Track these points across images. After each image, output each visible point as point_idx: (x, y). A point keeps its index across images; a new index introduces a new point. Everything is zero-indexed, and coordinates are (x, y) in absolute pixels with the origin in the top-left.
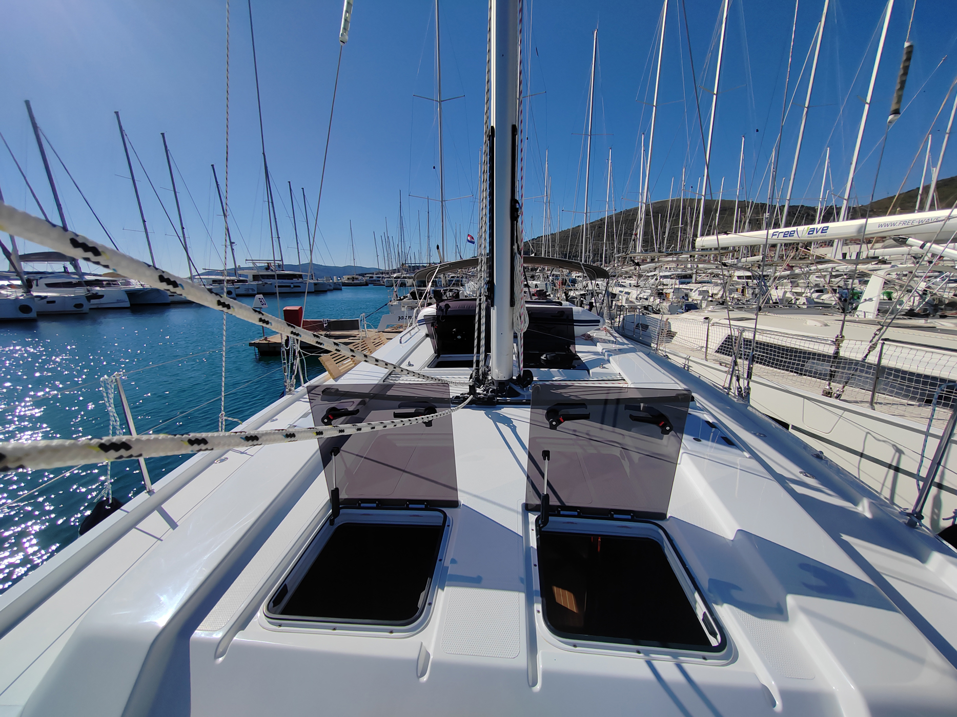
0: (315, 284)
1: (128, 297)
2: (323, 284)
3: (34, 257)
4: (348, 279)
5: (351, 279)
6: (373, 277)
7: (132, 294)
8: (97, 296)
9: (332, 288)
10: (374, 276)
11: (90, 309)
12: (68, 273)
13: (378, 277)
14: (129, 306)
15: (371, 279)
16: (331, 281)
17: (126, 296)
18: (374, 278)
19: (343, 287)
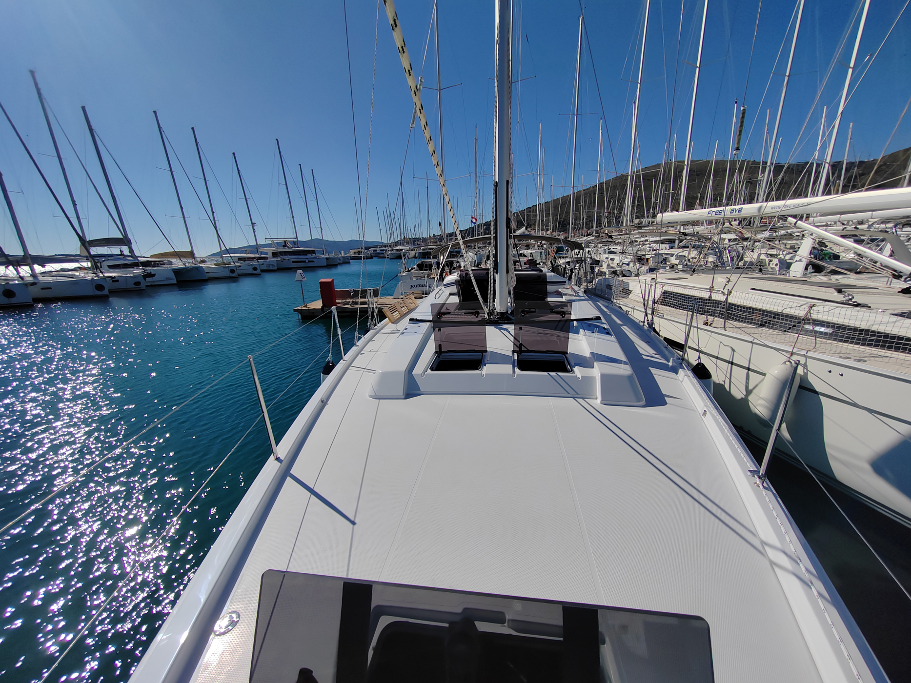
0: (327, 259)
1: (175, 275)
2: (333, 259)
3: (96, 243)
4: (355, 253)
5: (357, 253)
6: (376, 250)
7: (177, 272)
8: (151, 275)
9: (341, 262)
10: (378, 249)
11: (146, 286)
12: (124, 255)
13: (381, 250)
14: (176, 282)
15: (375, 252)
16: (340, 255)
17: (173, 274)
18: (378, 251)
19: (351, 261)
